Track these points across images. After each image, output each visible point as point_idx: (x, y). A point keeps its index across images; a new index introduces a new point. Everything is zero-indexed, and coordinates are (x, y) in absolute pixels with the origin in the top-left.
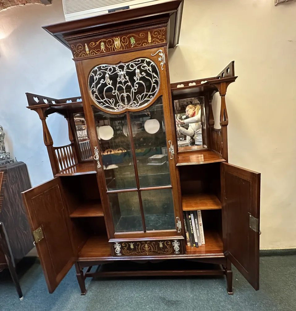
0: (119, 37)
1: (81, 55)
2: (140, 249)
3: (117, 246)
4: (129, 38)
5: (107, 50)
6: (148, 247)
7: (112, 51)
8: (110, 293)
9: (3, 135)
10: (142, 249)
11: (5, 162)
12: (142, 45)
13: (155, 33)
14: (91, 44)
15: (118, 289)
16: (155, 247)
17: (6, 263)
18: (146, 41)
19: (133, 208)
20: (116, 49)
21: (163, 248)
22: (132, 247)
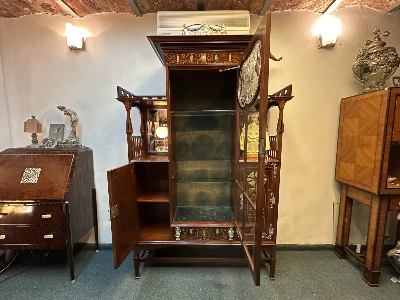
0: (206, 54)
1: (172, 62)
2: (198, 234)
3: (178, 231)
4: (214, 55)
5: (195, 62)
6: (206, 234)
7: (198, 63)
8: (162, 277)
9: (77, 120)
10: (200, 235)
11: (75, 146)
12: (223, 62)
13: (235, 55)
14: (182, 55)
15: (170, 274)
16: (212, 233)
17: (65, 243)
18: (227, 60)
19: (190, 200)
20: (202, 62)
21: (219, 234)
22: (191, 232)
